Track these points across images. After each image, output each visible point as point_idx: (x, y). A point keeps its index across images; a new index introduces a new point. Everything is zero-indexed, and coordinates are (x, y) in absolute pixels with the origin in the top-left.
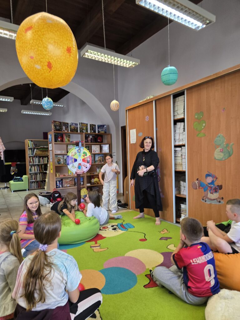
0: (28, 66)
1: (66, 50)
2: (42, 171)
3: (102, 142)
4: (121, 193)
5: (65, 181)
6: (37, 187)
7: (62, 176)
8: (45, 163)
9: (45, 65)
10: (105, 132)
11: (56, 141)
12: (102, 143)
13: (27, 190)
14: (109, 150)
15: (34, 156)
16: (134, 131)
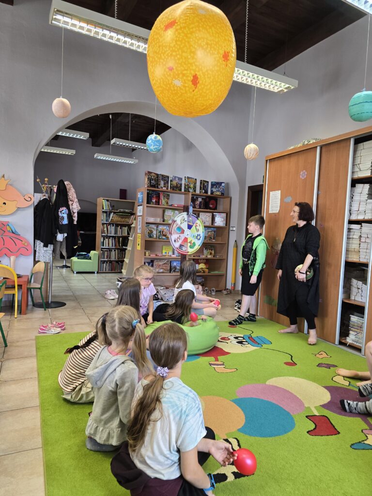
0: (162, 83)
1: (222, 56)
2: (119, 246)
3: (215, 208)
4: (238, 291)
5: (157, 263)
6: (110, 269)
7: (153, 256)
8: (124, 235)
9: (188, 80)
10: (223, 194)
11: (148, 202)
12: (216, 211)
13: (96, 272)
14: (225, 222)
15: (110, 224)
16: (278, 193)
